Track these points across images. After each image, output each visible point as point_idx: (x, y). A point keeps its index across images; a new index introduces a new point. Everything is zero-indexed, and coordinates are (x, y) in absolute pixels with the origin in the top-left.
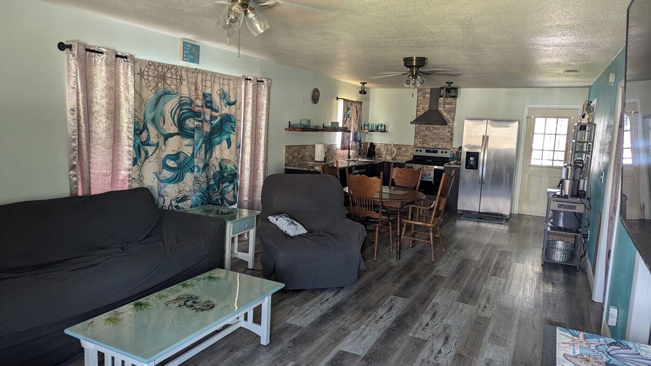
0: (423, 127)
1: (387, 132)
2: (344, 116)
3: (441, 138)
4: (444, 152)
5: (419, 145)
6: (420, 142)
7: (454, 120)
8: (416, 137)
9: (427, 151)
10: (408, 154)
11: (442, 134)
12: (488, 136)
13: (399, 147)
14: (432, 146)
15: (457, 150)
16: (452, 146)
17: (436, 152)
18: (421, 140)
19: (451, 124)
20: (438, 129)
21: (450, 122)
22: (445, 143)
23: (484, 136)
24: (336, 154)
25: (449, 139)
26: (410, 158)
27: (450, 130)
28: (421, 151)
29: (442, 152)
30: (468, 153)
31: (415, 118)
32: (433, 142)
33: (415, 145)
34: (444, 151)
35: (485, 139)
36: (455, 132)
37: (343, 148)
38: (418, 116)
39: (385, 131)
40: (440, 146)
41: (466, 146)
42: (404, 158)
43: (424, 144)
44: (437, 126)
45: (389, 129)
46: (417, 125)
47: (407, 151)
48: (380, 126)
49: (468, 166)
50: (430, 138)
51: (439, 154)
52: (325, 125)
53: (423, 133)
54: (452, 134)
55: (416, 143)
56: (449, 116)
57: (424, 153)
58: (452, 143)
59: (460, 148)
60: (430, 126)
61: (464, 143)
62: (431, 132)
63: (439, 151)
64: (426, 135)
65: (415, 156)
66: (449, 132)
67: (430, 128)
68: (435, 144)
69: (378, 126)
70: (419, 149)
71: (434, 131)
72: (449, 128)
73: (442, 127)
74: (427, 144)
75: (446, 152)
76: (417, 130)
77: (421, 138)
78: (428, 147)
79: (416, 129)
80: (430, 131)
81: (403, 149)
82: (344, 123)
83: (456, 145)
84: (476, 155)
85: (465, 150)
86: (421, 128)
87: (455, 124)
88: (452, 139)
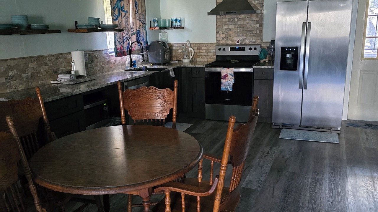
0: (226, 18)
1: (183, 28)
2: (113, 9)
3: (248, 31)
4: (253, 49)
5: (223, 42)
6: (223, 39)
7: (262, 6)
8: (217, 33)
9: (233, 49)
10: (210, 54)
11: (248, 26)
12: (310, 23)
13: (199, 46)
14: (238, 42)
15: (269, 45)
16: (262, 40)
17: (243, 49)
18: (224, 36)
19: (259, 12)
20: (244, 20)
21: (258, 9)
22: (254, 37)
23: (304, 23)
24: (108, 63)
25: (258, 32)
26: (213, 59)
27: (258, 19)
28: (224, 49)
29: (250, 49)
30: (283, 49)
31: (215, 6)
32: (238, 36)
33: (217, 43)
34: (253, 47)
35: (307, 26)
36: (264, 22)
37: (119, 53)
38: (218, 4)
39: (181, 28)
40: (247, 42)
41: (281, 39)
42: (206, 60)
43: (227, 40)
44: (243, 16)
45: (185, 24)
46: (218, 17)
47: (208, 50)
48: (174, 21)
49: (284, 66)
50: (235, 32)
51: (247, 52)
52: (79, 23)
53: (226, 27)
54: (261, 25)
55: (218, 39)
56: (256, 2)
57: (228, 52)
58: (262, 36)
59: (273, 42)
60: (234, 16)
61: (278, 35)
62: (236, 24)
63: (247, 48)
64: (230, 29)
65: (217, 56)
66: (257, 22)
67: (233, 19)
68: (241, 39)
69: (172, 22)
70: (222, 48)
71: (239, 23)
72: (257, 17)
73: (247, 17)
74: (232, 40)
75: (255, 49)
76: (219, 23)
77: (223, 34)
78: (233, 43)
79: (217, 22)
80: (233, 23)
81: (204, 48)
82: (116, 20)
83: (267, 39)
84: (295, 51)
85: (279, 44)
86: (224, 20)
87: (265, 12)
88: (261, 32)
